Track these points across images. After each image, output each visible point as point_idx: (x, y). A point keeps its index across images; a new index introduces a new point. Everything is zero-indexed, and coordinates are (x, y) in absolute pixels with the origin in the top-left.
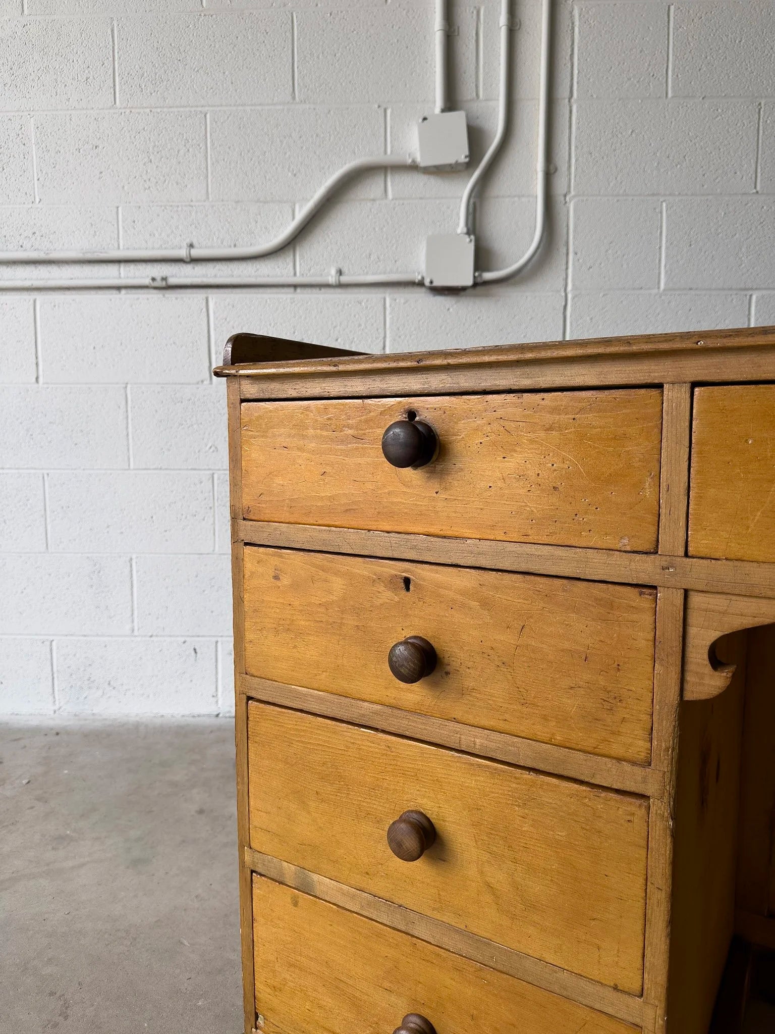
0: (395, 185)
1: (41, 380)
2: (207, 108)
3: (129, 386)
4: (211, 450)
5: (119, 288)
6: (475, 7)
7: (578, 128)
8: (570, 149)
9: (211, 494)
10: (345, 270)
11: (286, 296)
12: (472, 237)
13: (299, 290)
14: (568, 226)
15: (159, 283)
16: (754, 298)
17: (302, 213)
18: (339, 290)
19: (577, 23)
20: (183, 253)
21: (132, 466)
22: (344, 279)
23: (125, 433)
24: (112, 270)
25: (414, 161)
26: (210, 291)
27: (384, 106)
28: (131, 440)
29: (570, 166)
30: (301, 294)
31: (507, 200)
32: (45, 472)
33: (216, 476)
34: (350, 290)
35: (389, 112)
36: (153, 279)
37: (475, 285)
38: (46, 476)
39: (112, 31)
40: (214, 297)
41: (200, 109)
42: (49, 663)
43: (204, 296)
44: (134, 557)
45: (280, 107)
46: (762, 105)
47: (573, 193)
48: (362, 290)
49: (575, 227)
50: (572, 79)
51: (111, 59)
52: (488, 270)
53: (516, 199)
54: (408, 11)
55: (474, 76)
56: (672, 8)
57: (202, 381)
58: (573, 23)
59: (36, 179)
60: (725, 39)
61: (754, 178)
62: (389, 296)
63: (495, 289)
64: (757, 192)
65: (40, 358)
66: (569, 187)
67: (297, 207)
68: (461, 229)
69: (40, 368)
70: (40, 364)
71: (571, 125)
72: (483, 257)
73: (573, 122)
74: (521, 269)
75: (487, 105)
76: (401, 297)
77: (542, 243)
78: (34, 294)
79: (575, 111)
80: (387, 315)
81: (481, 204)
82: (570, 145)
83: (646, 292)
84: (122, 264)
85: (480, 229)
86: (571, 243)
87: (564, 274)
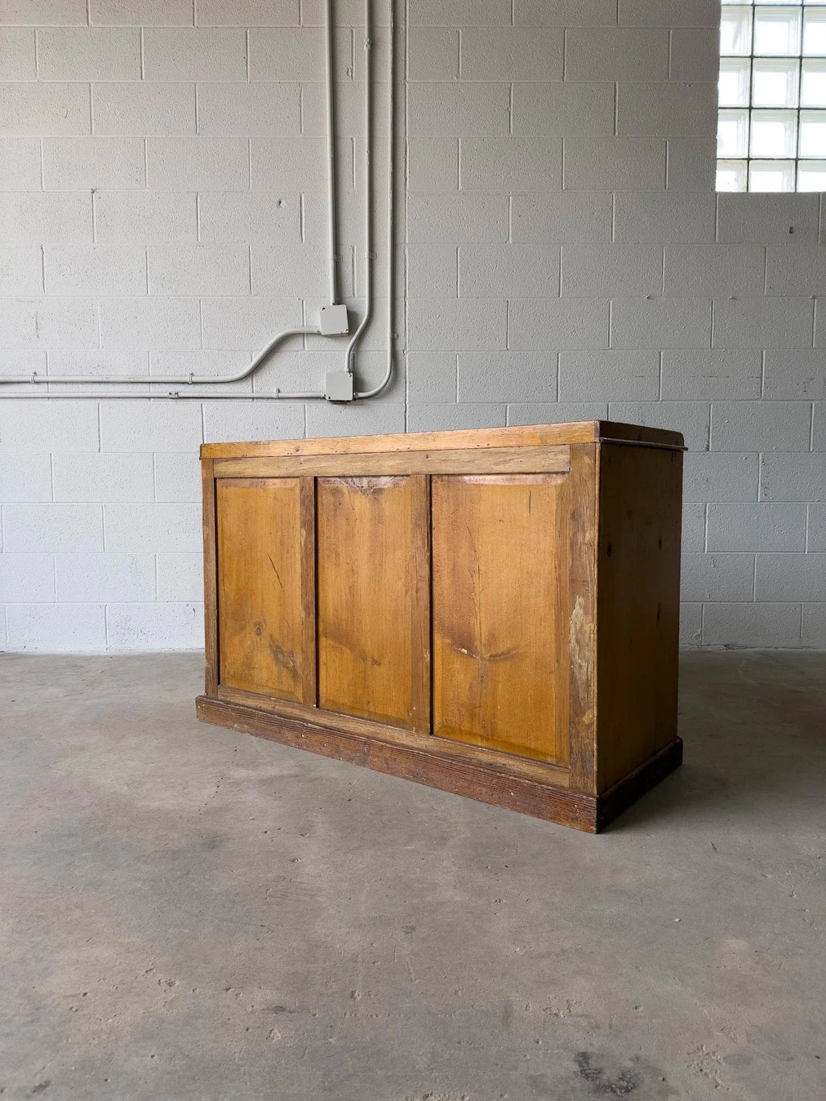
0: (310, 343)
1: (102, 450)
2: (201, 297)
3: (155, 454)
5: (149, 398)
6: (351, 246)
7: (410, 314)
8: (405, 325)
10: (281, 390)
11: (248, 403)
12: (351, 374)
13: (255, 400)
14: (405, 367)
15: (173, 396)
16: (508, 407)
17: (257, 357)
18: (278, 401)
19: (407, 256)
20: (187, 379)
21: (156, 501)
22: (281, 395)
23: (152, 481)
24: (145, 387)
25: (318, 331)
26: (203, 400)
27: (302, 299)
28: (156, 486)
29: (405, 335)
30: (256, 403)
31: (371, 353)
32: (104, 504)
34: (284, 400)
35: (305, 302)
36: (170, 394)
37: (354, 399)
38: (104, 507)
39: (146, 253)
40: (205, 403)
41: (196, 298)
42: (104, 619)
43: (200, 403)
44: (157, 554)
45: (243, 298)
46: (509, 302)
47: (407, 349)
48: (292, 400)
49: (409, 368)
50: (406, 286)
51: (145, 268)
52: (362, 392)
53: (376, 352)
54: (315, 247)
55: (351, 284)
56: (459, 249)
58: (405, 256)
59: (100, 335)
61: (506, 342)
62: (307, 404)
63: (366, 402)
64: (508, 349)
65: (101, 438)
66: (406, 345)
67: (253, 354)
68: (346, 369)
69: (101, 443)
70: (101, 441)
71: (405, 312)
72: (358, 385)
73: (407, 310)
74: (380, 391)
75: (359, 297)
76: (314, 404)
77: (391, 377)
78: (99, 401)
79: (407, 304)
80: (306, 415)
81: (357, 355)
82: (405, 323)
83: (450, 404)
84: (151, 384)
85: (357, 368)
86: (408, 377)
87: (404, 394)
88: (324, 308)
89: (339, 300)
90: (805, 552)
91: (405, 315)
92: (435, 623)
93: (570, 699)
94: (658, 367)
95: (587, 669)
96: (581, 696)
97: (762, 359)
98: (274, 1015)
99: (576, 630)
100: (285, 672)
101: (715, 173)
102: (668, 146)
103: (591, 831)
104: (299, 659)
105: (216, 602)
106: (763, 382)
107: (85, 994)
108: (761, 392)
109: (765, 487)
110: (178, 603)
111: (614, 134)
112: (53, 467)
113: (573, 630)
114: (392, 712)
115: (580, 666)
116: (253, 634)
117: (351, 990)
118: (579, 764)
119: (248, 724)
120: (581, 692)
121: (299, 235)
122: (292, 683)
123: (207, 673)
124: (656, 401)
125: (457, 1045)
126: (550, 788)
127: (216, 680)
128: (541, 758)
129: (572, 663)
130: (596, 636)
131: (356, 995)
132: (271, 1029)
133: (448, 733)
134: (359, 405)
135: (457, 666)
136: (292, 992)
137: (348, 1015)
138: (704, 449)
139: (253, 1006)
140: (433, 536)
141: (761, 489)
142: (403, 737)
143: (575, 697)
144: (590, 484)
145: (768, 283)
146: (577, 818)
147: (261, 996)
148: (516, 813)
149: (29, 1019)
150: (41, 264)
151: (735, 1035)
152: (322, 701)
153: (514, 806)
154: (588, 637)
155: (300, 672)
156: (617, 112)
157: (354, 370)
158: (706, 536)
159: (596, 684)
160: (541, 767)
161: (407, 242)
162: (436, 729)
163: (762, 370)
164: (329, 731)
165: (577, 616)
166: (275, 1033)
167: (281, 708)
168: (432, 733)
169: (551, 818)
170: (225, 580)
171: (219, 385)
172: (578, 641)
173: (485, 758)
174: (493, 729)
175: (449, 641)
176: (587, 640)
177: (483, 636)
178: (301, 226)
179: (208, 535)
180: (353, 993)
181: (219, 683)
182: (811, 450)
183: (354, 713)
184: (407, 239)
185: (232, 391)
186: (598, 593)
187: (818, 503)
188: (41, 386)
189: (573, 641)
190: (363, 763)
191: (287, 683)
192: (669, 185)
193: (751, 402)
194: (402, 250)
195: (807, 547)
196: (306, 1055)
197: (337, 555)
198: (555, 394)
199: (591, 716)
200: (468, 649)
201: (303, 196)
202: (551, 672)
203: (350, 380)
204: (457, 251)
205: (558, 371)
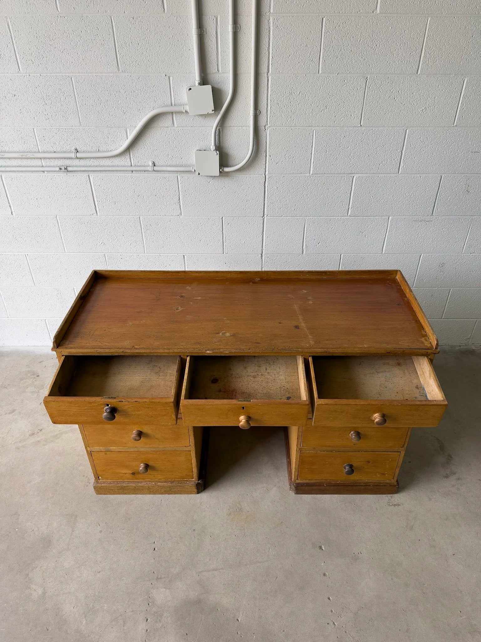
0: (178, 120)
1: (13, 213)
2: (71, 74)
3: (58, 216)
4: (102, 244)
5: (43, 172)
6: (215, 16)
7: (272, 90)
8: (267, 101)
9: (105, 263)
10: (156, 163)
11: (128, 175)
12: (218, 152)
14: (266, 142)
15: (63, 170)
16: (355, 177)
17: (132, 135)
18: (154, 173)
19: (272, 28)
20: (73, 155)
21: (66, 252)
22: (156, 168)
23: (60, 237)
24: (38, 162)
25: (186, 110)
26: (89, 173)
27: (168, 75)
28: (63, 240)
29: (267, 111)
30: (135, 174)
31: (235, 128)
32: (26, 253)
33: (106, 255)
34: (160, 173)
35: (171, 78)
36: (60, 169)
37: (221, 174)
38: (27, 256)
39: (8, 25)
40: (92, 175)
41: (67, 74)
42: (46, 328)
43: (87, 174)
44: (75, 288)
45: (112, 75)
46: (368, 78)
47: (269, 125)
48: (166, 173)
49: (270, 143)
50: (269, 62)
51: (11, 43)
52: (227, 166)
53: (240, 127)
54: (177, 17)
55: (216, 59)
56: (324, 19)
57: (93, 214)
58: (269, 28)
60: (352, 39)
61: (360, 119)
62: (180, 175)
63: (232, 174)
64: (361, 126)
65: (11, 204)
66: (267, 122)
67: (128, 130)
68: (213, 147)
69: (12, 208)
70: (12, 206)
71: (268, 87)
72: (224, 161)
73: (270, 86)
74: (243, 166)
75: (224, 76)
76: (186, 176)
77: (253, 152)
79: (270, 79)
80: (179, 184)
81: (222, 130)
82: (267, 99)
83: (304, 175)
84: (42, 159)
85: (222, 142)
86: (268, 151)
87: (264, 166)
88: (190, 89)
89: (204, 81)
91: (268, 91)
121: (160, 2)
134: (225, 176)
157: (220, 148)
161: (272, 11)
171: (100, 160)
184: (272, 8)
185: (113, 164)
194: (266, 21)
198: (398, 167)
203: (216, 157)
204: (322, 22)
205: (403, 146)
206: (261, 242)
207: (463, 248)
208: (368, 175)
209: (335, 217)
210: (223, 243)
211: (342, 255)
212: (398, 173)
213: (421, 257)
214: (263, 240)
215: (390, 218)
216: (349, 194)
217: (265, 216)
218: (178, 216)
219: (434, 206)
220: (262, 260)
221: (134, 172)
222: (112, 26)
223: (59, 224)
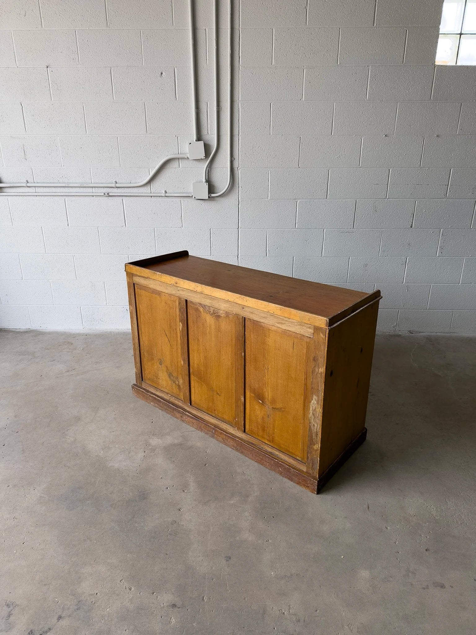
0: (183, 164)
1: (69, 226)
2: (118, 135)
3: (99, 227)
4: (127, 248)
5: (93, 196)
6: (206, 102)
7: (241, 145)
8: (239, 152)
10: (167, 191)
11: (150, 199)
12: (207, 183)
14: (239, 178)
15: (106, 195)
16: (298, 202)
17: (152, 173)
18: (166, 198)
19: (240, 109)
20: (113, 185)
21: (102, 253)
22: (167, 195)
23: (99, 242)
24: (90, 190)
25: (187, 157)
27: (177, 136)
28: (101, 245)
29: (239, 158)
30: (153, 199)
31: (218, 169)
33: (129, 256)
34: (169, 198)
35: (179, 138)
36: (104, 194)
37: (209, 198)
38: (74, 256)
39: (83, 107)
40: (124, 198)
41: (115, 135)
42: (80, 314)
43: (122, 199)
44: (105, 281)
45: (143, 135)
46: (301, 138)
47: (240, 167)
48: (173, 198)
49: (241, 179)
50: (239, 128)
52: (214, 193)
53: (221, 169)
54: (184, 103)
55: (206, 127)
56: (272, 104)
57: (123, 226)
59: (61, 159)
61: (298, 163)
62: (182, 199)
63: (216, 199)
64: (299, 167)
65: (68, 218)
66: (239, 165)
67: (150, 169)
68: (204, 180)
69: (69, 221)
70: (69, 220)
71: (239, 144)
72: (211, 189)
73: (240, 143)
74: (224, 193)
75: (211, 136)
76: (186, 199)
77: (230, 184)
78: (64, 197)
79: (240, 139)
80: (182, 206)
81: (210, 170)
82: (239, 151)
83: (264, 200)
84: (93, 188)
85: (210, 179)
86: (240, 184)
87: (238, 194)
88: (190, 143)
89: (199, 139)
90: (459, 284)
91: (239, 146)
92: (247, 385)
93: (308, 437)
94: (387, 178)
95: (317, 427)
96: (314, 437)
97: (450, 174)
98: (172, 609)
99: (313, 409)
100: (174, 385)
101: (436, 52)
102: (407, 33)
103: (314, 493)
104: (181, 381)
105: (138, 343)
106: (449, 188)
107: (97, 594)
108: (447, 194)
109: (441, 248)
110: (118, 307)
111: (373, 25)
112: (44, 234)
113: (311, 409)
114: (226, 417)
115: (314, 425)
116: (158, 363)
117: (202, 595)
118: (311, 464)
119: (158, 404)
120: (313, 435)
121: (174, 95)
122: (178, 391)
123: (136, 375)
124: (384, 199)
125: (243, 629)
126: (297, 471)
127: (141, 379)
128: (294, 456)
129: (310, 423)
130: (322, 415)
131: (205, 598)
132: (171, 617)
133: (252, 434)
134: (212, 200)
135: (257, 407)
136: (179, 596)
137: (201, 610)
138: (409, 227)
139: (163, 604)
140: (246, 346)
141: (439, 250)
142: (231, 430)
143: (311, 436)
144: (322, 347)
145: (460, 126)
146: (308, 487)
147: (166, 598)
148: (281, 477)
149: (76, 607)
150: (22, 114)
151: (353, 628)
152: (193, 403)
153: (281, 473)
154: (318, 414)
155: (182, 387)
156: (377, 9)
157: (209, 181)
158: (405, 275)
159: (320, 434)
160: (294, 460)
161: (240, 99)
162: (246, 431)
163: (449, 181)
164: (196, 417)
165: (313, 404)
166: (172, 619)
167: (172, 400)
168: (244, 431)
169: (297, 484)
170: (143, 334)
171: (131, 188)
172: (313, 414)
173: (269, 449)
174: (273, 438)
175: (252, 395)
176: (318, 415)
177: (269, 398)
178: (175, 89)
179: (132, 310)
180: (203, 597)
181: (142, 380)
182: (471, 227)
183: (208, 413)
184: (240, 97)
185: (139, 192)
186: (324, 396)
187: (471, 257)
188: (31, 188)
189: (311, 413)
190: (213, 437)
191: (175, 390)
192: (405, 62)
193: (440, 200)
194: (237, 105)
195: (461, 281)
196: (184, 632)
197: (198, 340)
198: (326, 195)
199: (317, 446)
200: (262, 402)
201: (176, 69)
202: (301, 423)
203: (207, 187)
204: (270, 106)
205: (328, 180)
206: (237, 247)
207: (379, 252)
208: (307, 200)
209: (287, 230)
210: (211, 247)
211: (294, 258)
212: (327, 198)
213: (350, 259)
214: (238, 245)
215: (325, 230)
216: (295, 213)
217: (240, 228)
218: (180, 228)
219: (354, 221)
220: (238, 261)
221: (152, 197)
222: (145, 108)
223: (99, 233)
